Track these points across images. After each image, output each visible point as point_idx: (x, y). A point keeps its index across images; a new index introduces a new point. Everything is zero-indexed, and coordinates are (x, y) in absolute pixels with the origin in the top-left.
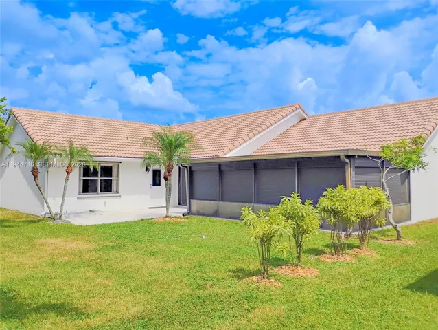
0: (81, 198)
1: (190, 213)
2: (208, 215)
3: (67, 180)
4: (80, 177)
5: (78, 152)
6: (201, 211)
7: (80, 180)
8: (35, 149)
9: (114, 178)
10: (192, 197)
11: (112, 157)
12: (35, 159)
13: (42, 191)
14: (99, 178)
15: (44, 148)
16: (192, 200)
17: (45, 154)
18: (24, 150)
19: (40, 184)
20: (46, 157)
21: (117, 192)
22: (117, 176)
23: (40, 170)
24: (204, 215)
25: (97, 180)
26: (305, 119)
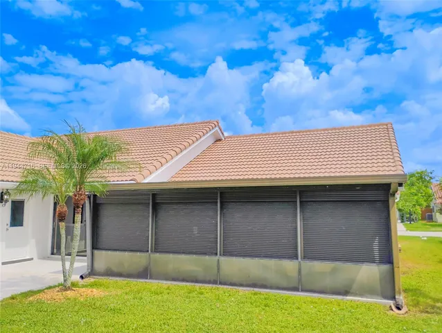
1: (92, 272)
6: (115, 269)
10: (95, 246)
24: (120, 275)
26: (220, 140)
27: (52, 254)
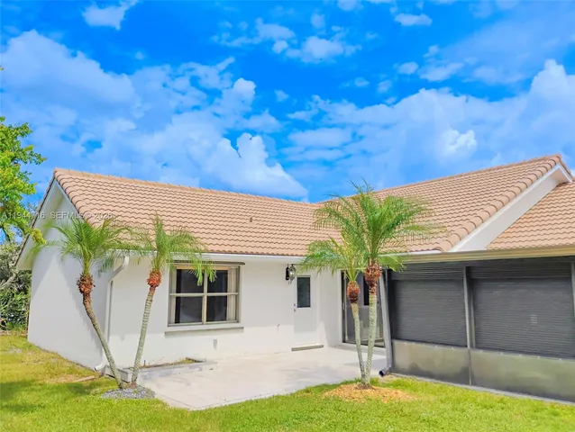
0: (172, 334)
2: (443, 377)
3: (150, 300)
4: (170, 291)
5: (172, 243)
6: (423, 367)
7: (170, 297)
8: (88, 236)
9: (230, 293)
10: (395, 335)
11: (230, 252)
12: (86, 258)
13: (98, 326)
14: (205, 295)
15: (104, 233)
16: (396, 343)
17: (106, 248)
18: (65, 239)
19: (94, 312)
20: (108, 254)
21: (237, 320)
22: (237, 290)
23: (95, 280)
24: (429, 375)
25: (201, 298)
26: (565, 183)
27: (344, 341)
